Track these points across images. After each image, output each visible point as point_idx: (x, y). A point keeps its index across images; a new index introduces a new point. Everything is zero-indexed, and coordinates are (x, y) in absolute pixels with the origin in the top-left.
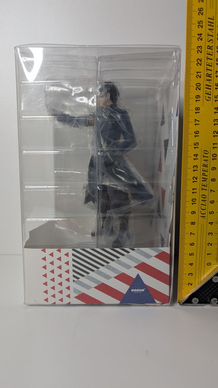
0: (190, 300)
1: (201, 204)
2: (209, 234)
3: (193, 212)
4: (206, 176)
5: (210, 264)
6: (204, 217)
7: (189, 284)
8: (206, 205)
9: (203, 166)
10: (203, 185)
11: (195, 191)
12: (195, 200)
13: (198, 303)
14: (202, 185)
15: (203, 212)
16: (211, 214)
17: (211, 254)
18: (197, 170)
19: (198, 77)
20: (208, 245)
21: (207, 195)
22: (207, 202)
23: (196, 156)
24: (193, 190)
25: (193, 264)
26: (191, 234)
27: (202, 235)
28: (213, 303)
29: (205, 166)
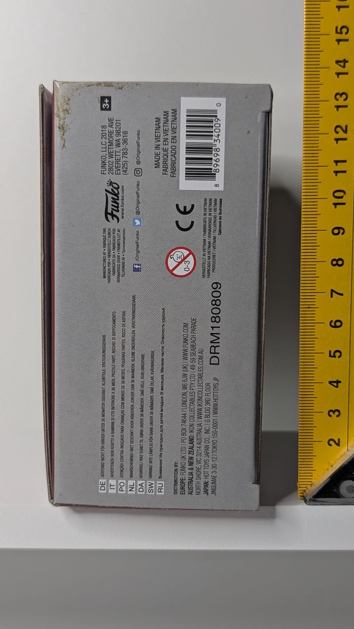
0: (335, 489)
3: (339, 228)
7: (332, 442)
11: (341, 167)
12: (341, 194)
18: (346, 106)
23: (342, 64)
24: (337, 165)
25: (340, 382)
26: (333, 293)
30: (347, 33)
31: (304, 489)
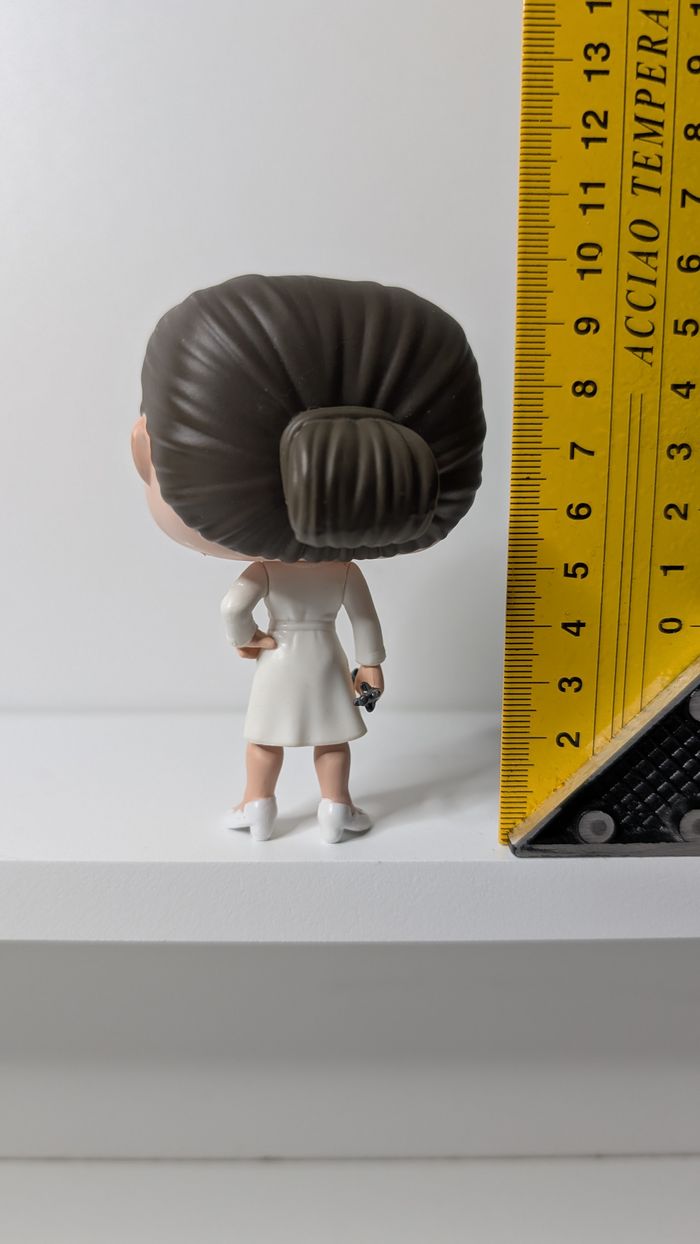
0: (568, 830)
1: (631, 277)
2: (674, 452)
3: (589, 320)
4: (661, 110)
5: (675, 625)
6: (647, 354)
7: (564, 740)
8: (654, 282)
9: (640, 47)
10: (643, 161)
11: (594, 195)
12: (593, 252)
13: (613, 840)
14: (635, 164)
15: (641, 322)
16: (684, 332)
17: (681, 568)
18: (606, 72)
20: (669, 517)
21: (660, 221)
22: (660, 262)
24: (585, 192)
25: (583, 625)
26: (576, 450)
27: (634, 456)
28: (690, 836)
29: (654, 46)
31: (510, 826)
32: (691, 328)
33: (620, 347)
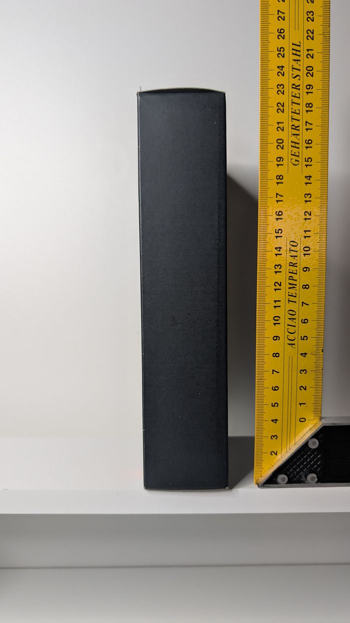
0: (274, 479)
1: (288, 325)
2: (302, 372)
3: (276, 337)
4: (294, 280)
5: (304, 420)
6: (292, 344)
7: (273, 453)
8: (295, 326)
9: (290, 265)
10: (291, 294)
11: (277, 304)
12: (278, 319)
13: (287, 483)
14: (289, 295)
15: (291, 337)
16: (304, 339)
17: (305, 404)
18: (281, 272)
19: (279, 129)
20: (301, 390)
21: (296, 310)
22: (296, 321)
23: (279, 249)
24: (275, 303)
25: (277, 420)
26: (274, 371)
27: (290, 373)
28: (310, 481)
29: (294, 265)
30: (281, 233)
31: (257, 479)
32: (305, 338)
33: (286, 343)
